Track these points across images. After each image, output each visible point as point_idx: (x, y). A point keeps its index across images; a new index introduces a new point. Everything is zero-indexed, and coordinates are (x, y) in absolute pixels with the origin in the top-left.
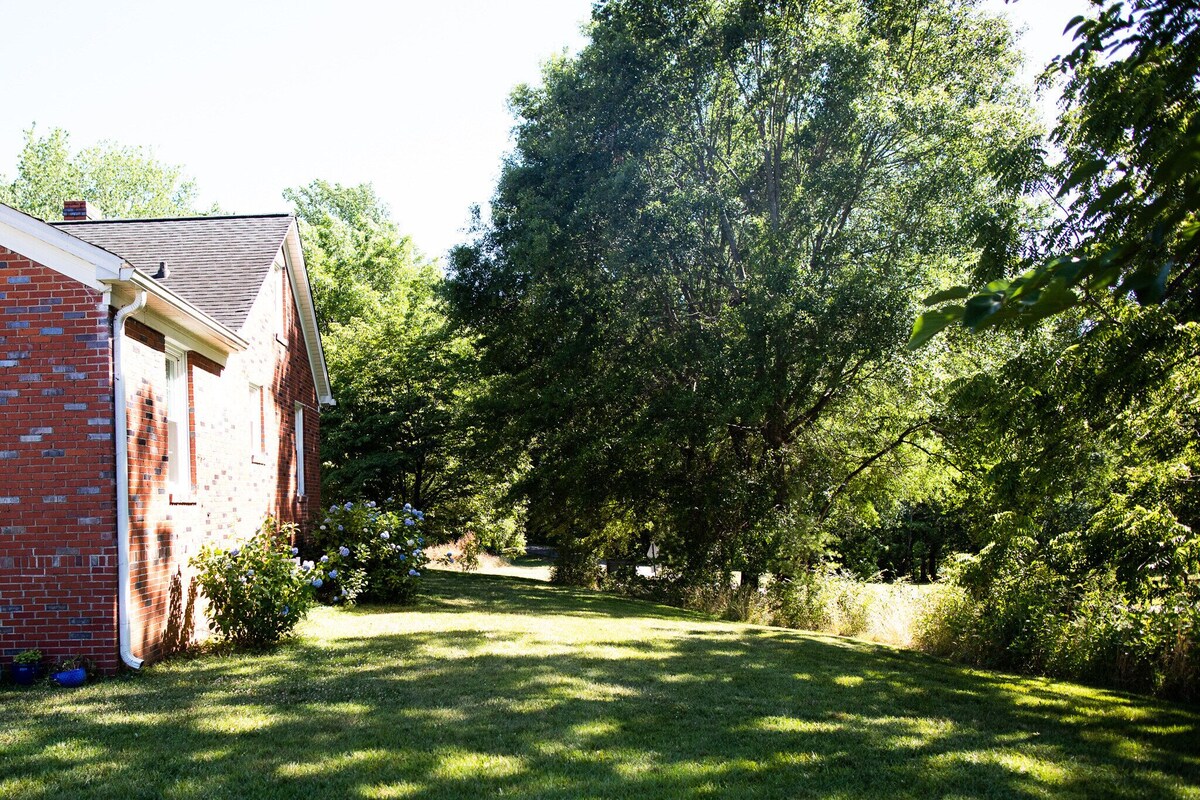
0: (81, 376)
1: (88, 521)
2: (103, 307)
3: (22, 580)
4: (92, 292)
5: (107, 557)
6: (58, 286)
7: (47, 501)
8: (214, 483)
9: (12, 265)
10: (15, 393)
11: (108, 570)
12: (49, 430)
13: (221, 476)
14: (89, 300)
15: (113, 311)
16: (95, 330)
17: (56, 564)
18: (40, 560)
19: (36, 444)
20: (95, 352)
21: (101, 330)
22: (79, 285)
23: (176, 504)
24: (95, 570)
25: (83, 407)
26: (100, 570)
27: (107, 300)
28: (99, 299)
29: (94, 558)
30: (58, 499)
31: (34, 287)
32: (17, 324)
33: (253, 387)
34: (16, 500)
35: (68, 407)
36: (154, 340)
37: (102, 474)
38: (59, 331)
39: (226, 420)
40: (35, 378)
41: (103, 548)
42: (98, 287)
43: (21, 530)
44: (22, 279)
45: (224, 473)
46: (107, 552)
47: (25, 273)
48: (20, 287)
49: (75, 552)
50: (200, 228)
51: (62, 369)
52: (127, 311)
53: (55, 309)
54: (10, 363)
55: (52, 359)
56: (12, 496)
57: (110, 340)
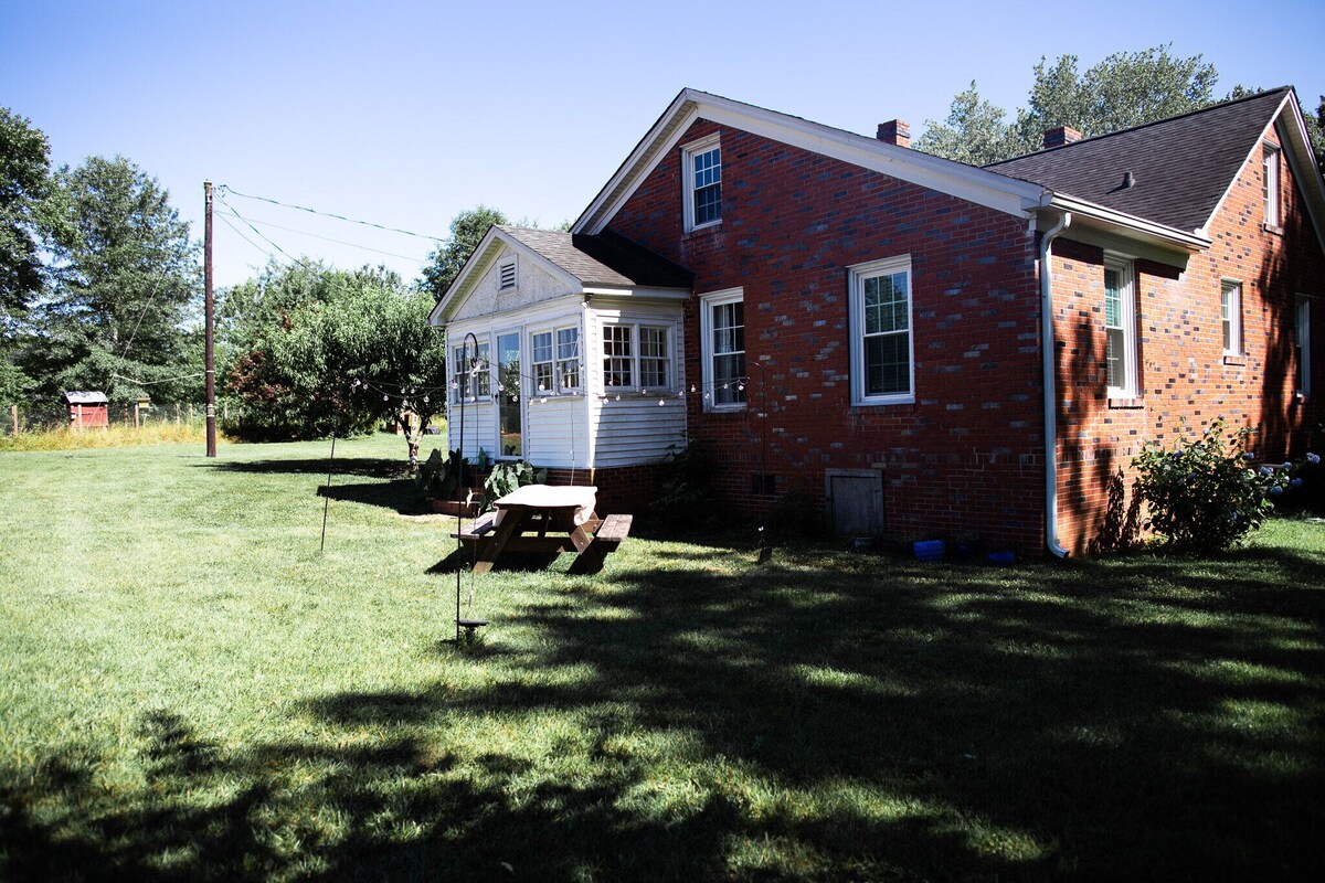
0: (1012, 297)
1: (1018, 424)
2: (1030, 233)
3: (965, 473)
4: (1020, 220)
5: (1034, 456)
6: (991, 221)
7: (985, 407)
8: (1168, 386)
9: (955, 209)
10: (958, 317)
11: (1035, 468)
12: (986, 346)
13: (1178, 379)
14: (1018, 228)
15: (1039, 235)
16: (1023, 255)
17: (992, 461)
18: (980, 456)
19: (976, 359)
20: (1023, 275)
21: (1028, 254)
22: (1009, 216)
23: (1117, 408)
24: (1025, 468)
25: (1014, 324)
26: (1029, 468)
27: (1032, 226)
28: (1026, 227)
29: (1024, 456)
30: (994, 406)
31: (973, 224)
32: (960, 258)
33: (1227, 286)
34: (961, 407)
35: (1002, 325)
36: (1091, 255)
37: (1030, 383)
38: (993, 260)
39: (1187, 323)
40: (974, 302)
41: (1031, 449)
42: (1022, 215)
43: (964, 431)
44: (962, 220)
45: (1182, 376)
46: (1035, 451)
47: (965, 213)
48: (962, 226)
49: (1007, 451)
50: (1174, 128)
51: (996, 293)
52: (1053, 233)
53: (990, 240)
54: (955, 292)
55: (988, 285)
56: (958, 403)
57: (1036, 262)
